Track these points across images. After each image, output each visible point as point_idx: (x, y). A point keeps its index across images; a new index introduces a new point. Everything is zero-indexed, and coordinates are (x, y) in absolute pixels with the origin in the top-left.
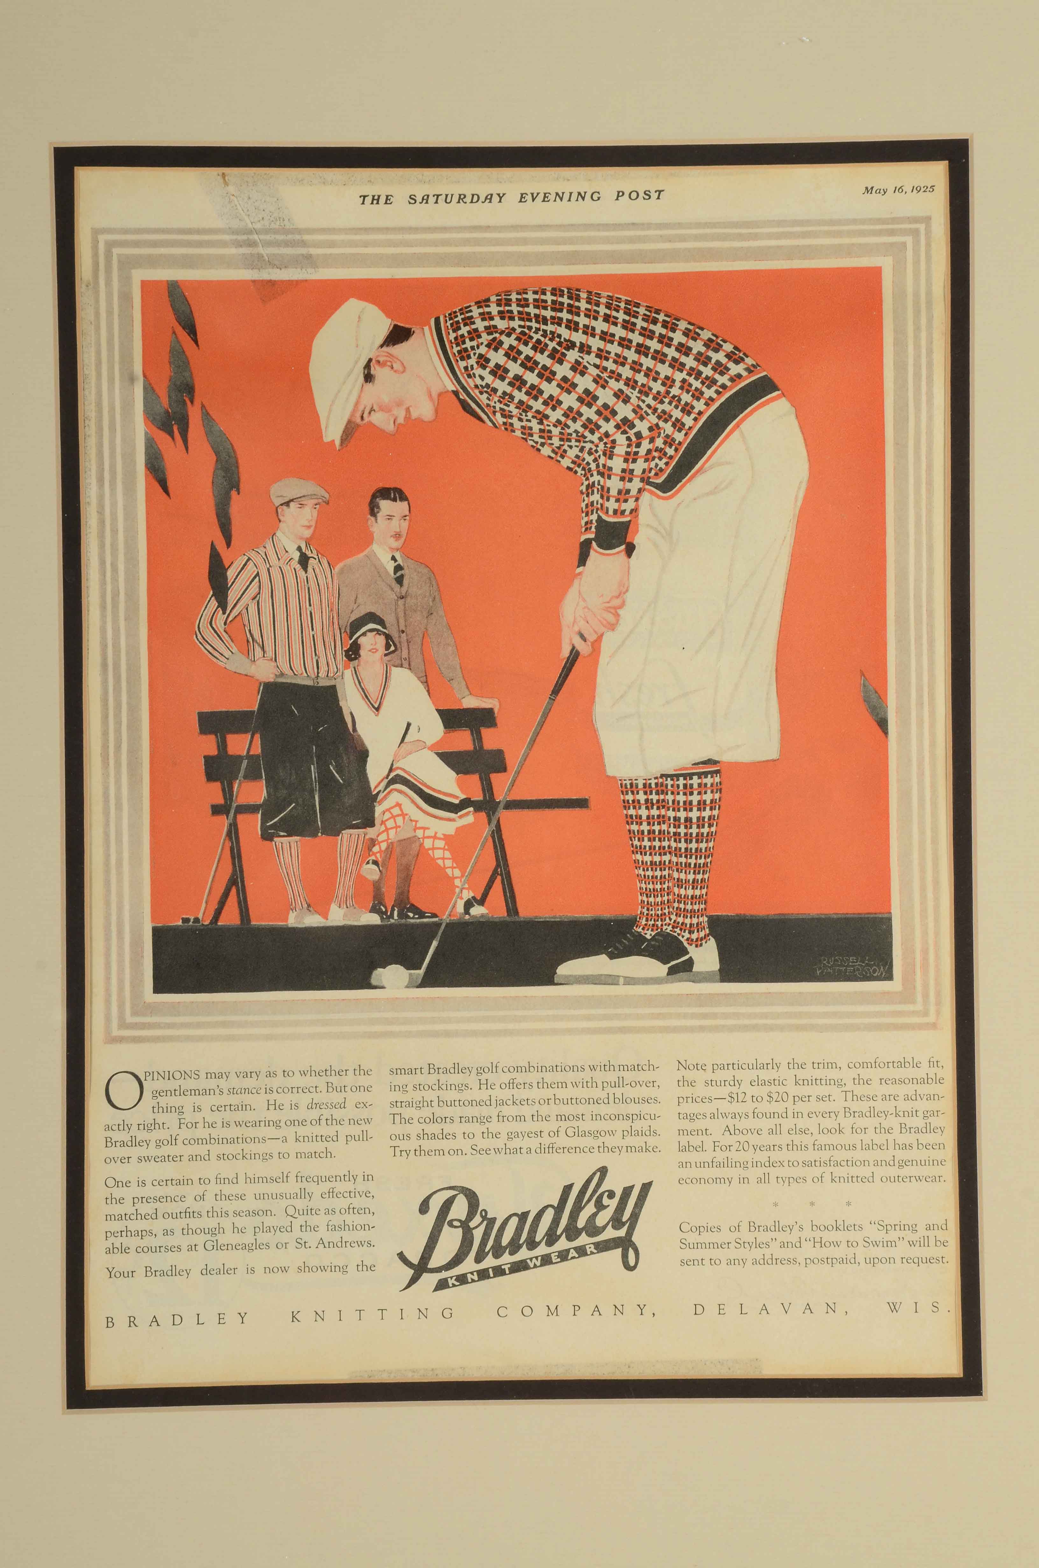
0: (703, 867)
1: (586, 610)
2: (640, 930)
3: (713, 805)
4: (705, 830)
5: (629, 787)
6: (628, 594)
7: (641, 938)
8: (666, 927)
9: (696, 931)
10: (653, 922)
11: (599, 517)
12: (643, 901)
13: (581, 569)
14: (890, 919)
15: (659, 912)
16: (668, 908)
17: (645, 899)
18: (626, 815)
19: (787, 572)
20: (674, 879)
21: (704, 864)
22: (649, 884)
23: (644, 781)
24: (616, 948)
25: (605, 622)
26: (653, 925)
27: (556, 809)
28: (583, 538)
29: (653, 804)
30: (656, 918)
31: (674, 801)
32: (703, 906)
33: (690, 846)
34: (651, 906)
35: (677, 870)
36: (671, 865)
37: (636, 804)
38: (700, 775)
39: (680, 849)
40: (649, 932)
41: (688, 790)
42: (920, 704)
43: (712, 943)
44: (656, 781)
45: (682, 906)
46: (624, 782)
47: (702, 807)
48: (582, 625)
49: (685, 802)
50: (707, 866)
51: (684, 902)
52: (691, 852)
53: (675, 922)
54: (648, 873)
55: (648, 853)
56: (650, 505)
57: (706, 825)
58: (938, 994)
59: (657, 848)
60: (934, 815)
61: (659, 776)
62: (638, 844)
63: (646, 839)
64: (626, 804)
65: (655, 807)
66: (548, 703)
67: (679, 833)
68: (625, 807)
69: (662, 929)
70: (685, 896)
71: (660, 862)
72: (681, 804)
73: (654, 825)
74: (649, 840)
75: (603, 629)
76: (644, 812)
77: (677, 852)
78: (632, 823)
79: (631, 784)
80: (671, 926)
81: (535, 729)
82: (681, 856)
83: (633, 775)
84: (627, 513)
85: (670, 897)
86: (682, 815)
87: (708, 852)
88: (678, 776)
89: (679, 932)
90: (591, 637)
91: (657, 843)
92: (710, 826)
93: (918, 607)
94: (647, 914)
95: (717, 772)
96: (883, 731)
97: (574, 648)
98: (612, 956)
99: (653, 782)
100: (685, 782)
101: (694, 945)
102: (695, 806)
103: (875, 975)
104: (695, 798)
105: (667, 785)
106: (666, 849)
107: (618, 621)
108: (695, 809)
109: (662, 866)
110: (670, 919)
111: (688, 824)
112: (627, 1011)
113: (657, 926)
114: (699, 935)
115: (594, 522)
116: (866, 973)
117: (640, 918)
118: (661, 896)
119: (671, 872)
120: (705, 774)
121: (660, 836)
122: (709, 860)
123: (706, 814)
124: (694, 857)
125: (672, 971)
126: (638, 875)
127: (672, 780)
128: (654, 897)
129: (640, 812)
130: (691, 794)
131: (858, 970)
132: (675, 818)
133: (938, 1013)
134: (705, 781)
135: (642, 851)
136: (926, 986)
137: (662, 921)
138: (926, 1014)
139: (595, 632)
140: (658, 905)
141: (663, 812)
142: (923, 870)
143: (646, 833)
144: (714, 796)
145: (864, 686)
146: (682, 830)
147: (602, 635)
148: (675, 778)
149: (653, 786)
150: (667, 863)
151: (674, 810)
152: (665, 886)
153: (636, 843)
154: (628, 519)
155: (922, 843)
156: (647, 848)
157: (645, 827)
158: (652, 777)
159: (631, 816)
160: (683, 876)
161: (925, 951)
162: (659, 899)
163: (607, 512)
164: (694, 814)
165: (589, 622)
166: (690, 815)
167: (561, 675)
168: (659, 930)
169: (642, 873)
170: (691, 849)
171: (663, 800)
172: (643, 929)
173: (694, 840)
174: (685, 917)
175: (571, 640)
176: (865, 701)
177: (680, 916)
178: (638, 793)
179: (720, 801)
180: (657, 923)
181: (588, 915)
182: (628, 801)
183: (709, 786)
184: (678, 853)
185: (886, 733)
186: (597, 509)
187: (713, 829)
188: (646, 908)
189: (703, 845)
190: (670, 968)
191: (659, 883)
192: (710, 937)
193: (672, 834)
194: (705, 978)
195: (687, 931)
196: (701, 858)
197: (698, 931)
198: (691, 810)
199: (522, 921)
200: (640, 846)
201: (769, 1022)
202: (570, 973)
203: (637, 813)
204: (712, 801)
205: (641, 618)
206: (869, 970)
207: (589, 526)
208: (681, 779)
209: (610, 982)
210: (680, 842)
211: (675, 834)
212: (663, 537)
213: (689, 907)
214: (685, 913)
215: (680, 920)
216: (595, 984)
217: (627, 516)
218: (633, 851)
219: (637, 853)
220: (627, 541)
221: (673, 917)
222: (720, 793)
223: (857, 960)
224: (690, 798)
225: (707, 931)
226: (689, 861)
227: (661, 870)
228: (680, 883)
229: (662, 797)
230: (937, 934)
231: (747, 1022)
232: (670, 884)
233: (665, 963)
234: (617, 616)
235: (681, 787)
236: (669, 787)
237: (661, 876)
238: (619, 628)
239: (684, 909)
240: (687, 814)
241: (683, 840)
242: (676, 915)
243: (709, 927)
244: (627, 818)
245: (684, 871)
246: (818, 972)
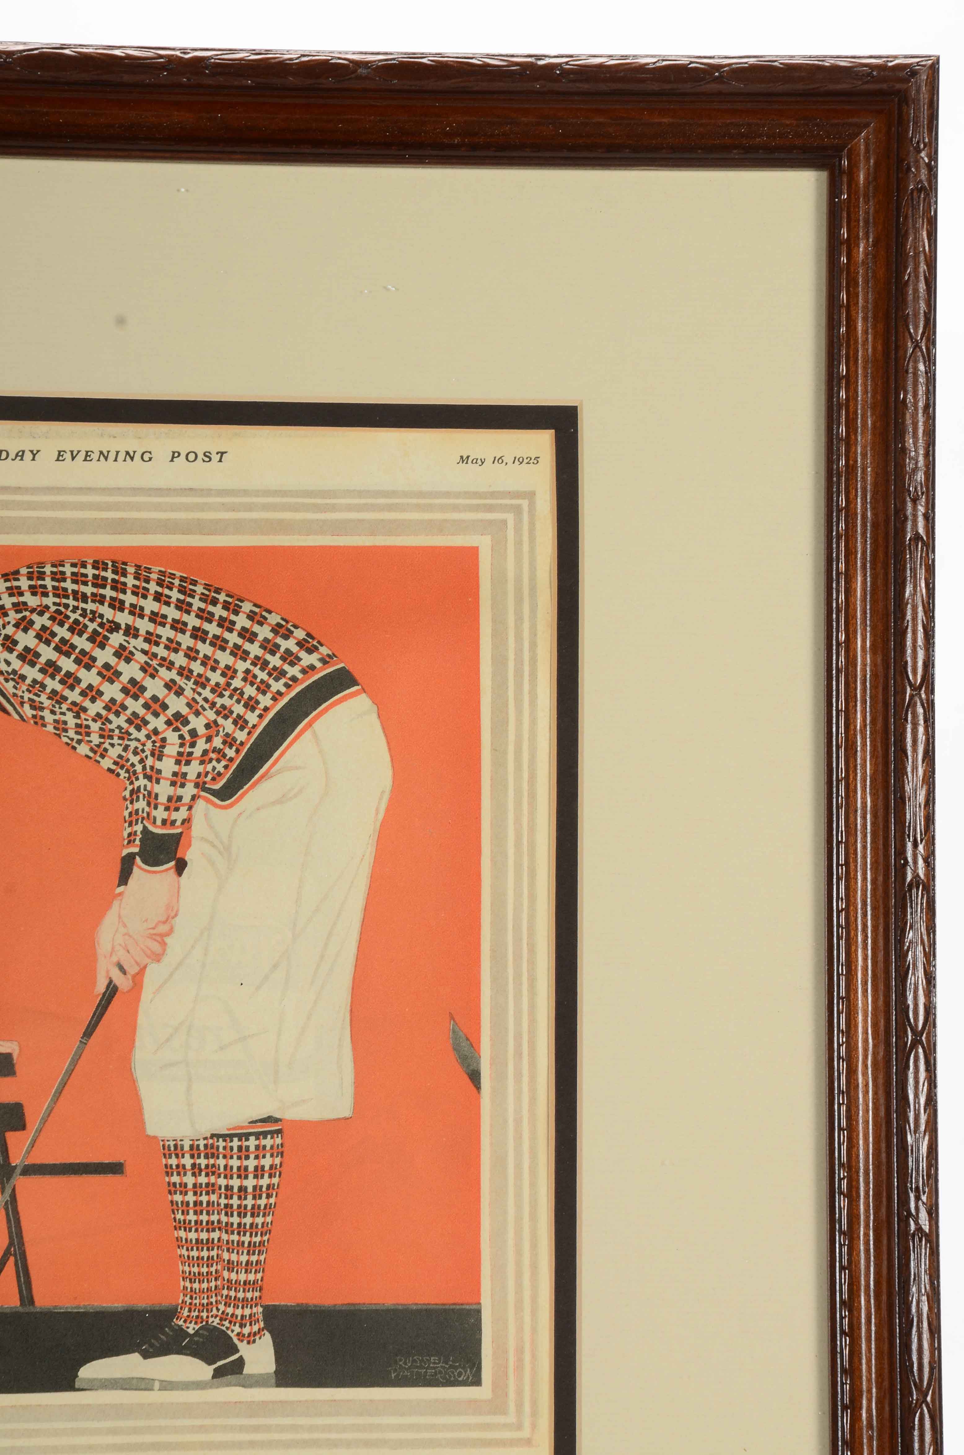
0: (259, 1245)
1: (127, 937)
2: (181, 1323)
3: (273, 1171)
4: (263, 1202)
5: (172, 1149)
6: (177, 919)
7: (181, 1333)
8: (213, 1319)
9: (248, 1324)
10: (196, 1313)
11: (145, 827)
12: (185, 1288)
13: (122, 889)
14: (479, 1312)
15: (205, 1301)
16: (216, 1295)
17: (188, 1284)
18: (169, 1183)
19: (366, 896)
20: (224, 1260)
21: (260, 1242)
22: (193, 1266)
23: (191, 1143)
24: (152, 1345)
25: (149, 952)
26: (197, 1317)
27: (84, 1175)
28: (125, 852)
29: (201, 1170)
30: (201, 1308)
31: (226, 1167)
32: (257, 1294)
33: (244, 1221)
34: (195, 1293)
35: (228, 1250)
36: (220, 1244)
37: (181, 1169)
38: (258, 1135)
39: (232, 1224)
40: (192, 1325)
41: (243, 1153)
42: (518, 1054)
43: (267, 1337)
44: (205, 1142)
45: (232, 1293)
46: (167, 1143)
47: (260, 1173)
48: (121, 955)
49: (239, 1168)
50: (264, 1246)
51: (236, 1289)
52: (245, 1228)
53: (223, 1312)
54: (192, 1254)
55: (193, 1229)
56: (206, 815)
57: (264, 1195)
58: (534, 1403)
59: (204, 1223)
60: (533, 1185)
61: (209, 1136)
62: (182, 1218)
63: (191, 1212)
64: (169, 1170)
65: (203, 1173)
66: (79, 1047)
67: (232, 1205)
68: (167, 1174)
69: (207, 1322)
70: (236, 1281)
71: (208, 1240)
72: (235, 1170)
73: (201, 1195)
74: (195, 1213)
75: (147, 960)
76: (189, 1180)
77: (228, 1228)
78: (175, 1193)
79: (176, 1146)
80: (218, 1318)
81: (62, 1079)
82: (233, 1233)
83: (178, 1135)
84: (178, 823)
85: (219, 1283)
86: (235, 1183)
87: (265, 1228)
88: (231, 1136)
89: (228, 1325)
90: (132, 970)
91: (204, 1218)
92: (269, 1196)
93: (517, 941)
94: (191, 1304)
95: (279, 1132)
96: (475, 1086)
97: (111, 982)
98: (146, 1355)
99: (202, 1143)
100: (240, 1143)
101: (245, 1342)
102: (251, 1172)
103: (460, 1379)
104: (251, 1163)
105: (218, 1147)
106: (216, 1224)
107: (164, 950)
108: (251, 1176)
109: (210, 1245)
110: (218, 1310)
111: (242, 1194)
112: (163, 1422)
113: (202, 1317)
114: (252, 1329)
115: (139, 833)
116: (450, 1377)
117: (181, 1308)
118: (208, 1281)
119: (220, 1252)
120: (265, 1134)
121: (208, 1209)
122: (266, 1238)
123: (265, 1182)
124: (248, 1234)
125: (218, 1373)
126: (180, 1256)
127: (225, 1141)
128: (199, 1282)
129: (185, 1179)
130: (247, 1158)
131: (440, 1372)
132: (227, 1187)
133: (534, 1426)
134: (263, 1142)
135: (186, 1226)
136: (520, 1392)
137: (207, 1311)
138: (519, 1427)
139: (137, 963)
140: (203, 1292)
141: (213, 1179)
142: (519, 1252)
143: (191, 1205)
144: (273, 1161)
145: (454, 1032)
146: (235, 1202)
147: (145, 967)
148: (228, 1139)
149: (202, 1148)
150: (216, 1241)
151: (226, 1177)
152: (213, 1269)
153: (179, 1216)
154: (179, 831)
155: (518, 1219)
156: (193, 1223)
157: (190, 1198)
158: (201, 1137)
159: (174, 1184)
160: (234, 1257)
161: (520, 1351)
162: (205, 1285)
163: (154, 822)
164: (250, 1183)
165: (130, 951)
166: (245, 1183)
167: (94, 1014)
168: (204, 1323)
169: (186, 1253)
170: (245, 1224)
171: (214, 1166)
172: (185, 1321)
173: (249, 1214)
174: (236, 1307)
175: (108, 972)
176: (454, 1049)
177: (229, 1306)
178: (183, 1157)
179: (281, 1166)
180: (202, 1314)
181: (118, 1304)
182: (171, 1166)
183: (268, 1148)
184: (230, 1229)
185: (478, 1088)
186: (143, 818)
187: (272, 1200)
188: (189, 1296)
189: (259, 1220)
190: (215, 1370)
191: (205, 1265)
192: (265, 1331)
193: (222, 1206)
194: (258, 1382)
195: (237, 1324)
196: (256, 1235)
197: (251, 1325)
198: (246, 1177)
199: (37, 1313)
200: (185, 1221)
201: (333, 1436)
202: (95, 1376)
203: (181, 1180)
204: (271, 1167)
205: (193, 947)
206: (453, 1373)
207: (132, 838)
208: (236, 1139)
209: (143, 1387)
210: (232, 1216)
211: (226, 1206)
212: (220, 852)
213: (241, 1295)
214: (236, 1302)
215: (230, 1310)
216: (126, 1389)
217: (178, 827)
218: (175, 1227)
219: (180, 1229)
220: (178, 855)
221: (222, 1307)
222: (282, 1157)
223: (439, 1360)
224: (245, 1163)
225: (262, 1324)
226: (243, 1239)
227: (208, 1250)
228: (230, 1266)
229: (212, 1161)
230: (534, 1330)
231: (306, 1436)
232: (219, 1267)
233: (210, 1363)
234: (164, 944)
235: (235, 1150)
236: (221, 1150)
237: (208, 1258)
238: (166, 960)
239: (235, 1297)
240: (241, 1182)
241: (235, 1213)
242: (225, 1305)
243: (265, 1320)
244: (169, 1186)
245: (235, 1251)
246: (393, 1376)
